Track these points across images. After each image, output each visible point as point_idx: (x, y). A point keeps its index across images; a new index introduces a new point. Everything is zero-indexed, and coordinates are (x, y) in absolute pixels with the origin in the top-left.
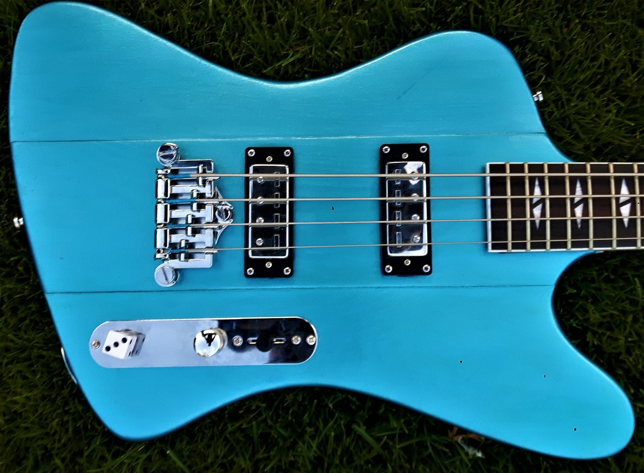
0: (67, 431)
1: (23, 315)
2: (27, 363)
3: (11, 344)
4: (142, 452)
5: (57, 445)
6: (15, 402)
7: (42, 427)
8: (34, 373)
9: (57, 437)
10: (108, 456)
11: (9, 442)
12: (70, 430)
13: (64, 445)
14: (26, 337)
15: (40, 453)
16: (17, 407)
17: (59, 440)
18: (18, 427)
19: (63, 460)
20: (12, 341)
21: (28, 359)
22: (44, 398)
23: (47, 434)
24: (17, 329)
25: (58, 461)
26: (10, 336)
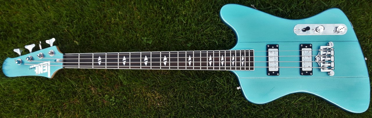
0: (350, 10)
1: (362, 37)
2: (361, 26)
3: (365, 30)
4: (332, 5)
5: (353, 7)
6: (363, 17)
7: (356, 11)
8: (359, 23)
9: (352, 9)
10: (339, 5)
11: (364, 8)
12: (349, 10)
13: (350, 7)
14: (361, 32)
15: (357, 5)
16: (362, 16)
17: (352, 8)
18: (362, 11)
19: (351, 4)
20: (365, 31)
21: (361, 27)
22: (356, 18)
23: (355, 9)
24: (364, 33)
25: (352, 3)
26: (365, 32)
